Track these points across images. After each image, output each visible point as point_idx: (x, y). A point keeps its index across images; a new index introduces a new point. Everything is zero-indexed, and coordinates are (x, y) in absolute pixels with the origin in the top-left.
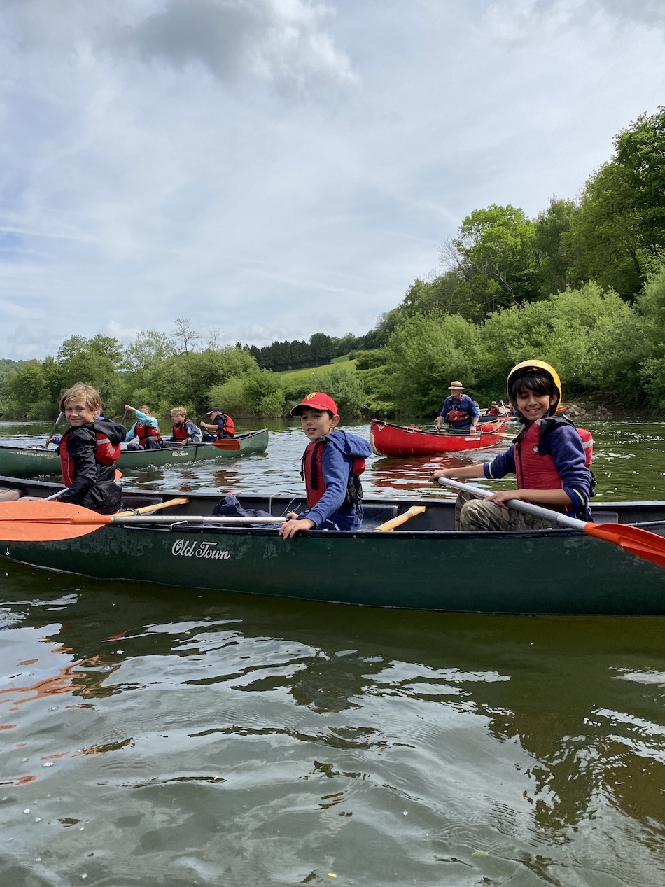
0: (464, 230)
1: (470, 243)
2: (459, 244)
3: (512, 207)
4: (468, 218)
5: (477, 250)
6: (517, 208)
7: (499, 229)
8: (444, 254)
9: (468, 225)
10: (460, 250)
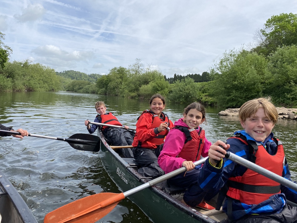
0: (266, 25)
1: (269, 31)
2: (264, 31)
3: (292, 14)
4: (269, 20)
5: (272, 33)
6: (294, 14)
7: (285, 24)
8: (256, 36)
9: (269, 23)
10: (263, 34)
